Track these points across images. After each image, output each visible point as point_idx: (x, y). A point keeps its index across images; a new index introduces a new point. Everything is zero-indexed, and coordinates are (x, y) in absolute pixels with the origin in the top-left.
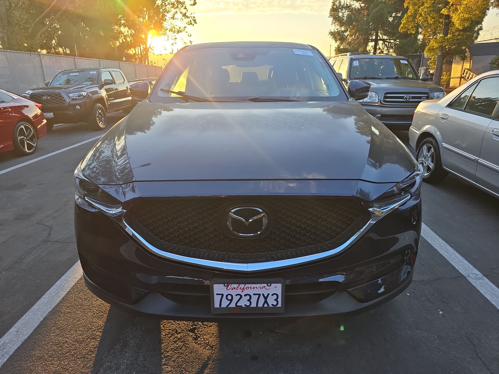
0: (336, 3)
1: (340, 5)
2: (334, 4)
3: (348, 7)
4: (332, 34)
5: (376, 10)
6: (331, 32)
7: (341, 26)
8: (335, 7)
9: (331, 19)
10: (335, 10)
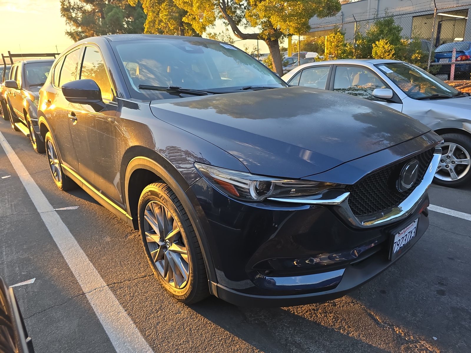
0: (65, 3)
1: (70, 5)
2: (63, 4)
3: (80, 9)
4: (71, 34)
5: (112, 14)
6: (68, 32)
7: (78, 27)
8: (65, 7)
9: (65, 19)
10: (66, 10)
